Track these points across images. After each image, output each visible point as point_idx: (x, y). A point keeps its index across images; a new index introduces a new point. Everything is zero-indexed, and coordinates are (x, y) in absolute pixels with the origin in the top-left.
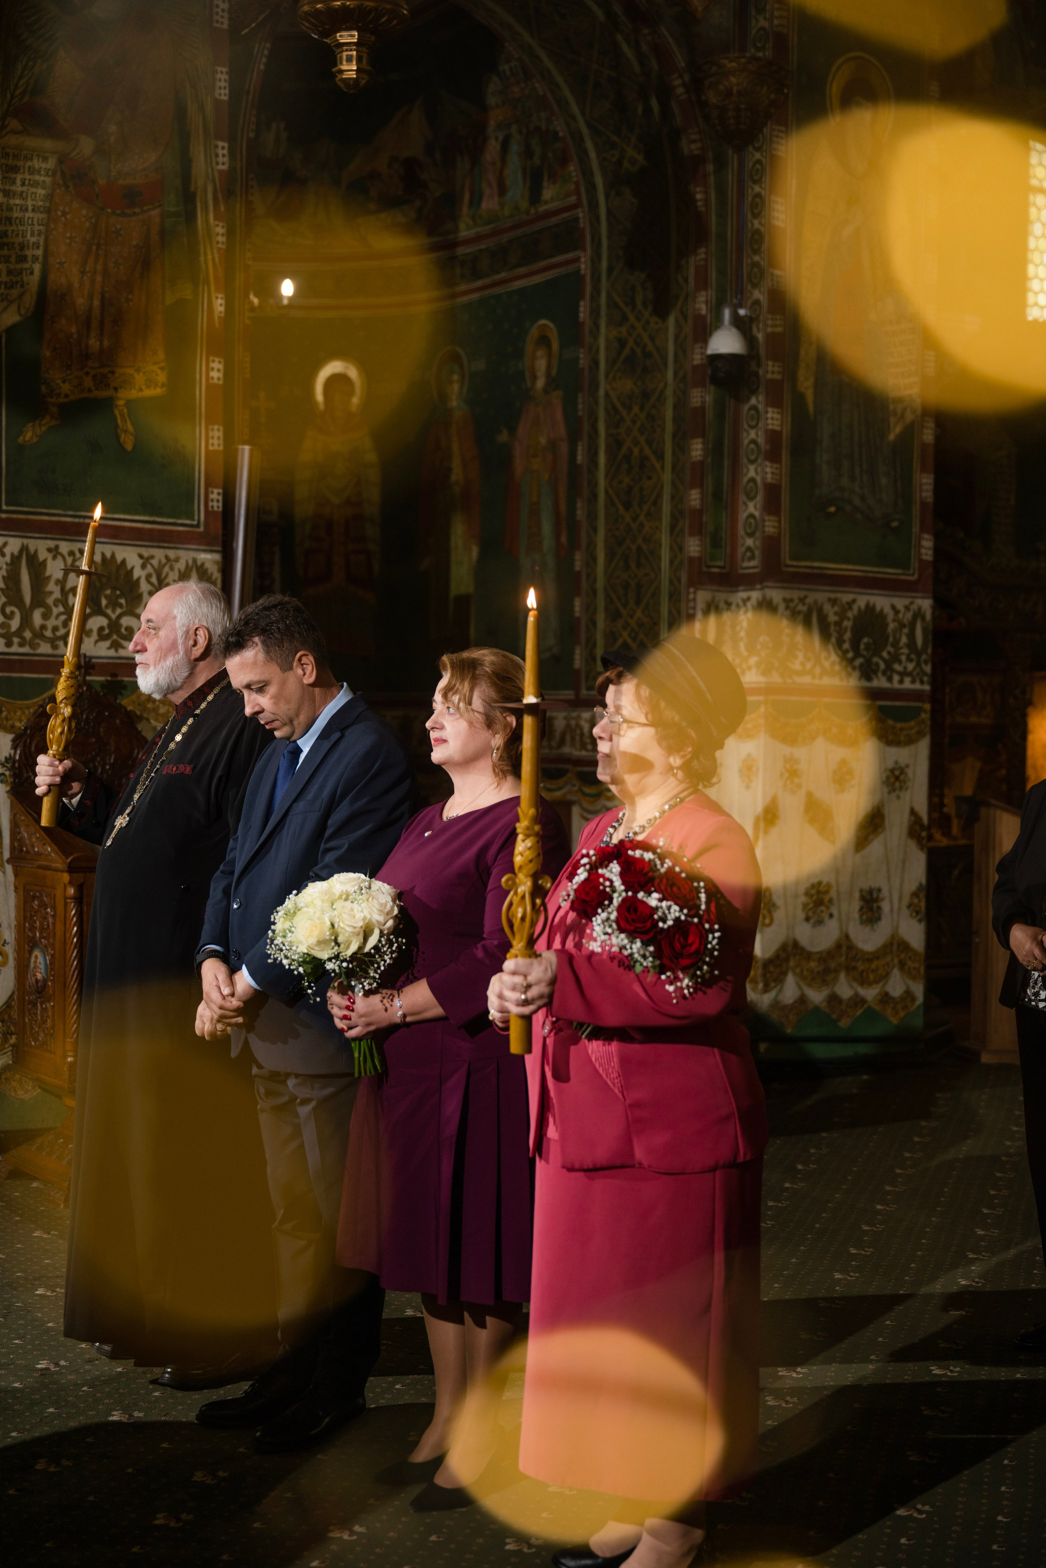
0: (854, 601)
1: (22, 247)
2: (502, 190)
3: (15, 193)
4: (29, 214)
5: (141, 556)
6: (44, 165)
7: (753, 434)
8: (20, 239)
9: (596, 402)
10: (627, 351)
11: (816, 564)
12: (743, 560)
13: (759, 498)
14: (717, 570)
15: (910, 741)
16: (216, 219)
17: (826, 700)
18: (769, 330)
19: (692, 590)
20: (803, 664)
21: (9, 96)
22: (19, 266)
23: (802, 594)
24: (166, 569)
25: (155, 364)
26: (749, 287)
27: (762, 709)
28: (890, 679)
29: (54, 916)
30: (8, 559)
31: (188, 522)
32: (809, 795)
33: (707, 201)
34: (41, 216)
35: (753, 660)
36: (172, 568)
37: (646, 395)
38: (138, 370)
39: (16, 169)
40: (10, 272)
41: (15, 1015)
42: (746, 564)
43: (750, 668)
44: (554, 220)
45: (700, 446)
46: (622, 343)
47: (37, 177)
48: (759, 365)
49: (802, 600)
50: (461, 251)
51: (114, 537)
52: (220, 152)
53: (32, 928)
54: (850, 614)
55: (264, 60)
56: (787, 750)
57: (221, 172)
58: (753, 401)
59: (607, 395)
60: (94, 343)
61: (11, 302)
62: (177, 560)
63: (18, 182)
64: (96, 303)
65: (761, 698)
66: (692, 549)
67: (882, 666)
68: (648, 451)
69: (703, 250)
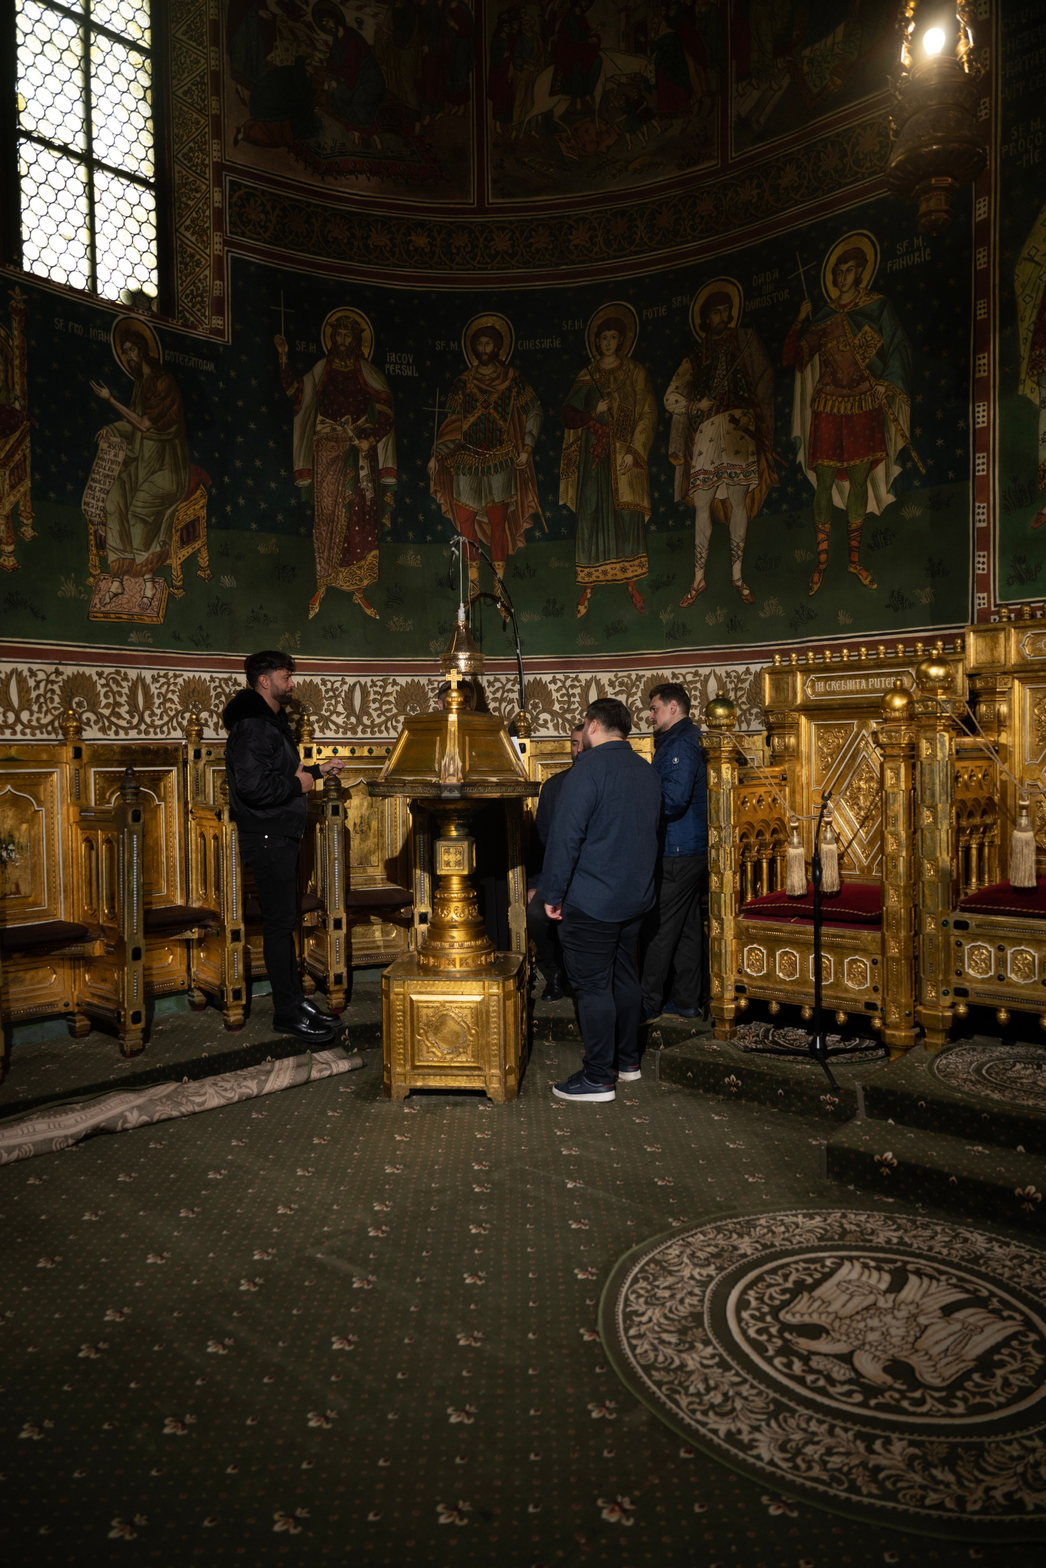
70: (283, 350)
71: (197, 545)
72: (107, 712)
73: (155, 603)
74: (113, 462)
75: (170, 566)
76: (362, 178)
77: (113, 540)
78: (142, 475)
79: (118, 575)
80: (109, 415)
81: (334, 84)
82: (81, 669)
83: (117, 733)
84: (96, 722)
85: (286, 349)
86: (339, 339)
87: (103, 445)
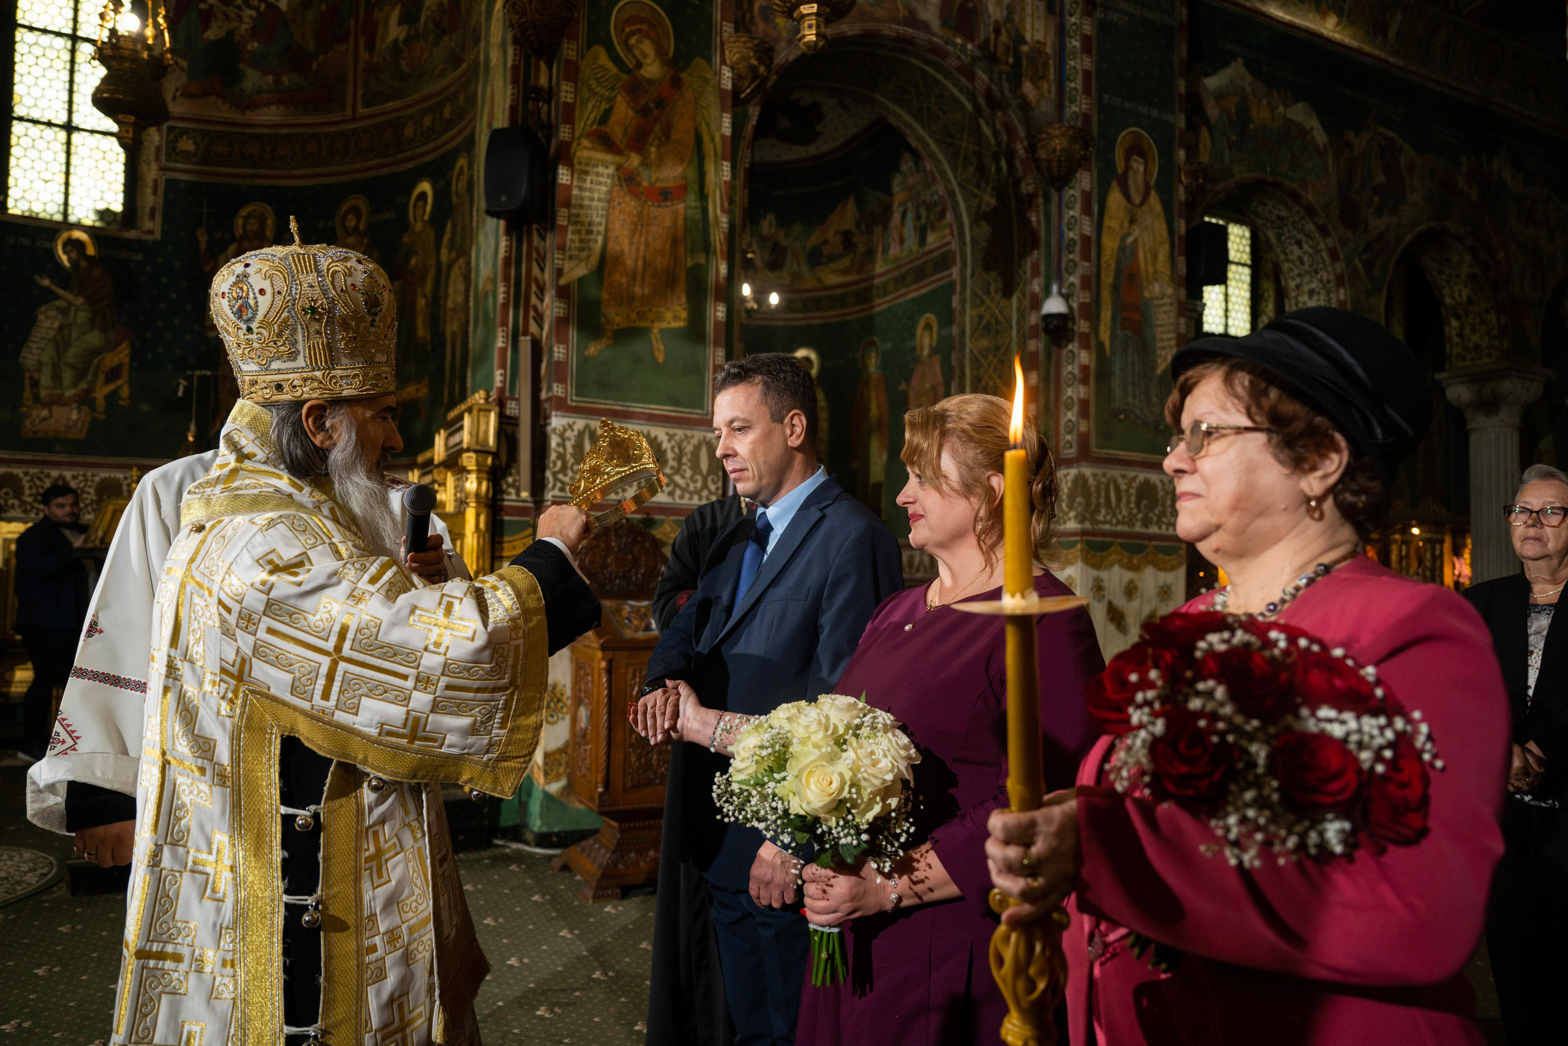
0: (1136, 477)
1: (590, 224)
2: (902, 241)
3: (585, 189)
4: (595, 203)
5: (668, 434)
6: (606, 171)
7: (1070, 368)
8: (588, 219)
9: (964, 356)
10: (984, 322)
11: (1113, 452)
12: (1064, 448)
13: (1075, 409)
15: (1174, 568)
16: (723, 210)
17: (1120, 540)
18: (1081, 300)
20: (1105, 517)
21: (582, 124)
22: (587, 237)
23: (1104, 471)
24: (685, 443)
25: (679, 305)
26: (1066, 275)
27: (1079, 546)
28: (1160, 528)
29: (593, 682)
30: (576, 433)
31: (700, 411)
32: (1110, 603)
33: (1038, 221)
34: (604, 205)
35: (1072, 514)
36: (689, 443)
37: (997, 348)
38: (668, 309)
39: (586, 173)
40: (581, 241)
41: (570, 751)
42: (1066, 452)
43: (1069, 519)
44: (934, 254)
46: (981, 317)
47: (601, 179)
48: (1074, 323)
49: (1104, 475)
50: (877, 281)
51: (649, 420)
52: (725, 168)
53: (580, 690)
54: (1135, 485)
55: (756, 118)
56: (1095, 573)
57: (725, 182)
58: (1070, 347)
59: (971, 351)
60: (638, 290)
61: (581, 261)
62: (692, 437)
63: (588, 181)
64: (640, 263)
65: (1078, 538)
67: (1155, 519)
68: (998, 381)
69: (1035, 253)
70: (203, 239)
71: (119, 382)
72: (29, 499)
73: (80, 424)
74: (48, 328)
75: (94, 399)
76: (273, 109)
77: (45, 380)
78: (74, 335)
79: (48, 405)
80: (48, 296)
81: (256, 45)
82: (10, 470)
83: (37, 514)
84: (20, 506)
85: (206, 238)
86: (249, 227)
87: (41, 317)
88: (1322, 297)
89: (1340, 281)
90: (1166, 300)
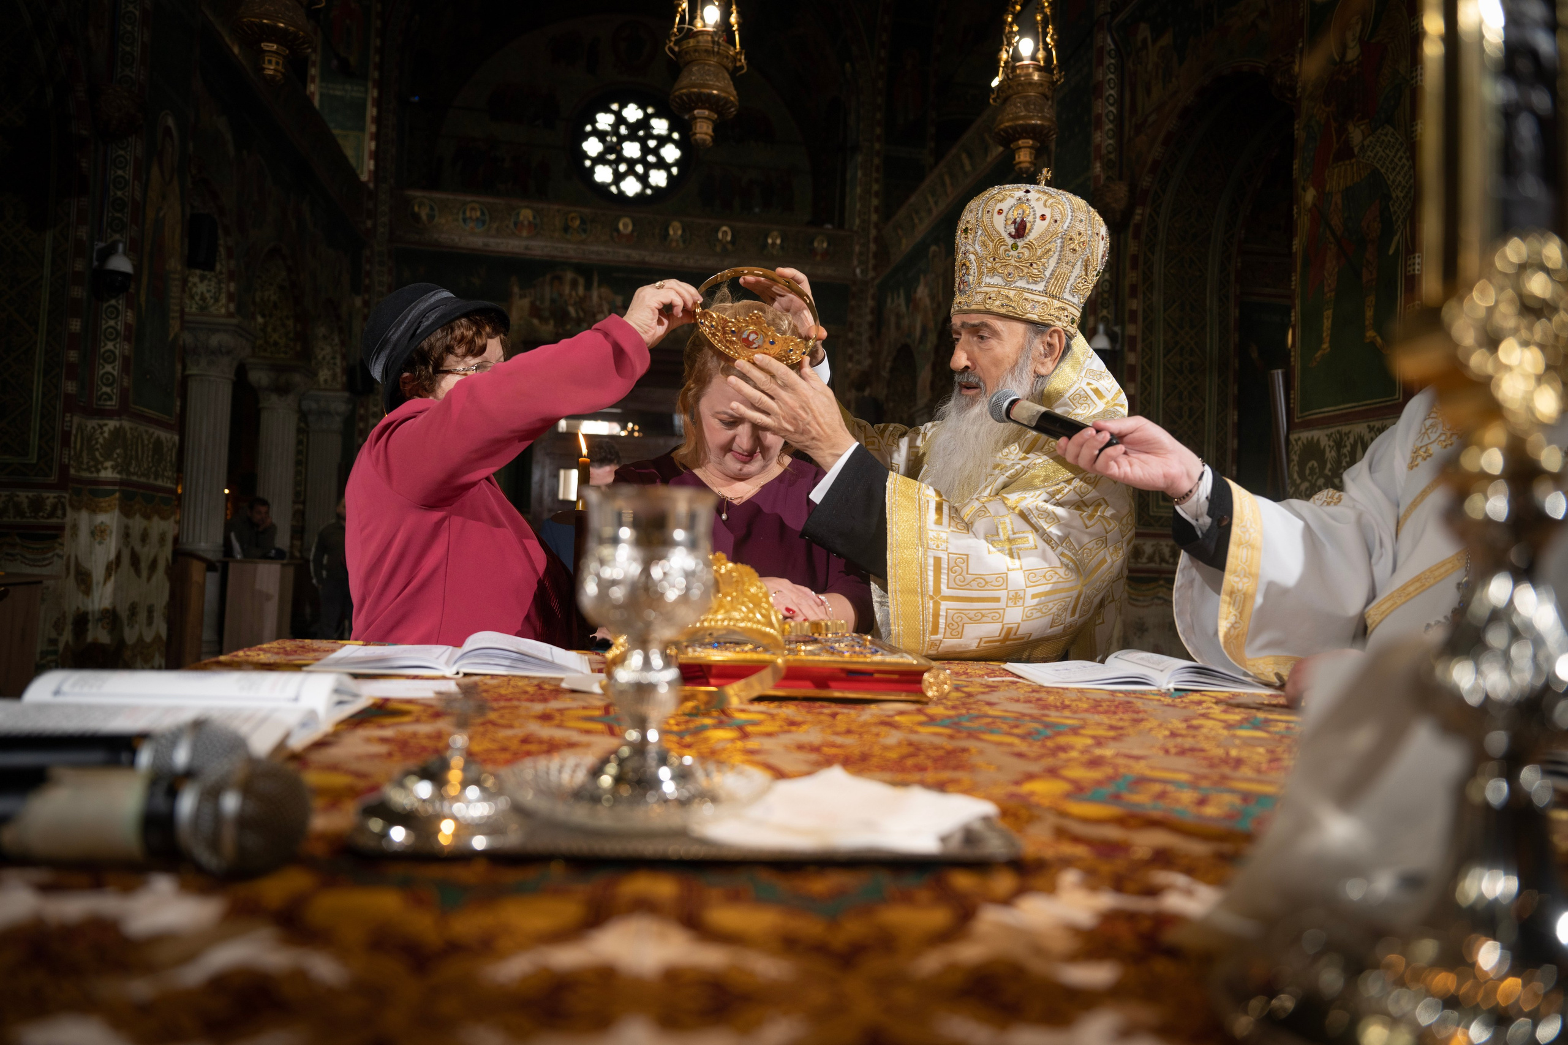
0: (153, 433)
7: (112, 323)
11: (142, 408)
12: (99, 399)
13: (116, 363)
14: (82, 404)
15: (169, 517)
17: (141, 491)
19: (68, 415)
20: (134, 468)
23: (136, 425)
27: (117, 495)
28: (163, 481)
32: (133, 549)
33: (87, 168)
35: (109, 464)
42: (102, 403)
43: (106, 469)
45: (79, 323)
49: (136, 429)
54: (152, 441)
56: (125, 519)
58: (113, 302)
65: (117, 488)
66: (70, 388)
67: (160, 472)
68: (17, 317)
69: (83, 198)
88: (213, 284)
89: (232, 276)
90: (177, 276)
